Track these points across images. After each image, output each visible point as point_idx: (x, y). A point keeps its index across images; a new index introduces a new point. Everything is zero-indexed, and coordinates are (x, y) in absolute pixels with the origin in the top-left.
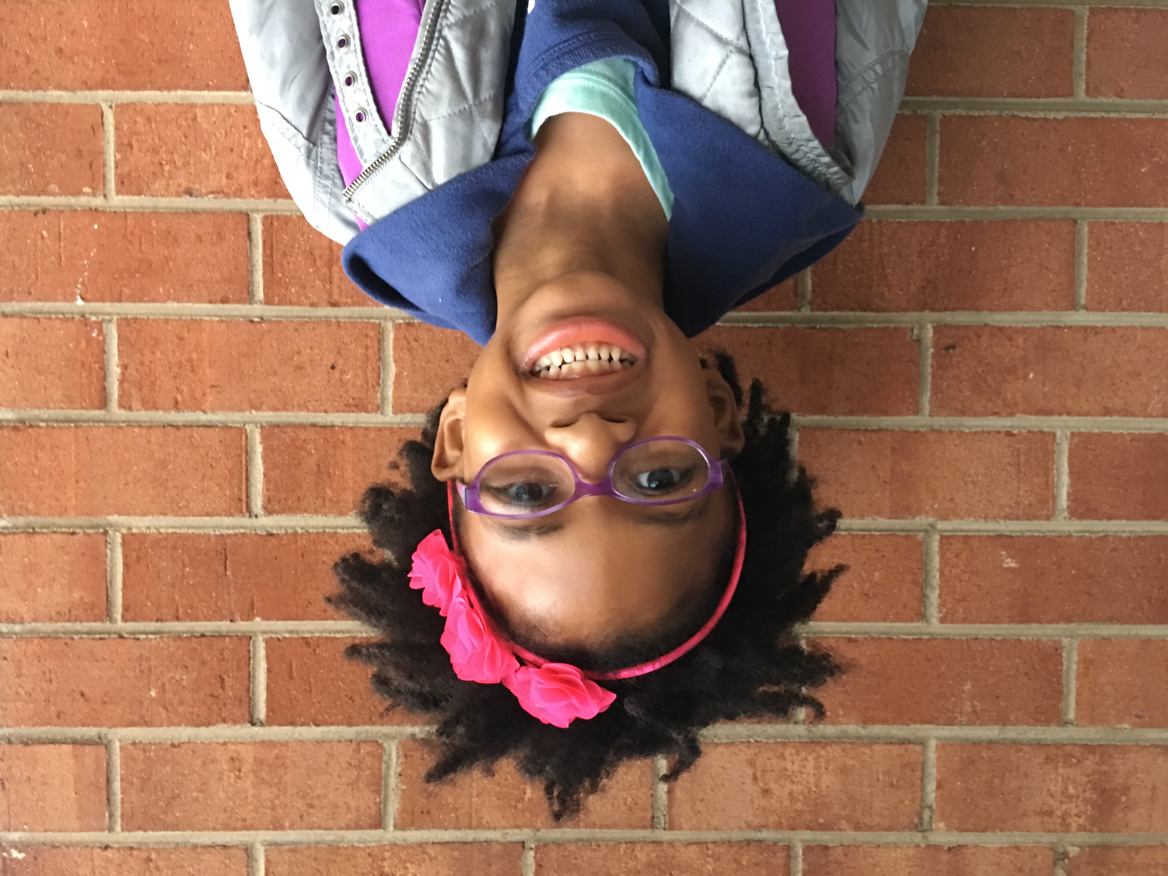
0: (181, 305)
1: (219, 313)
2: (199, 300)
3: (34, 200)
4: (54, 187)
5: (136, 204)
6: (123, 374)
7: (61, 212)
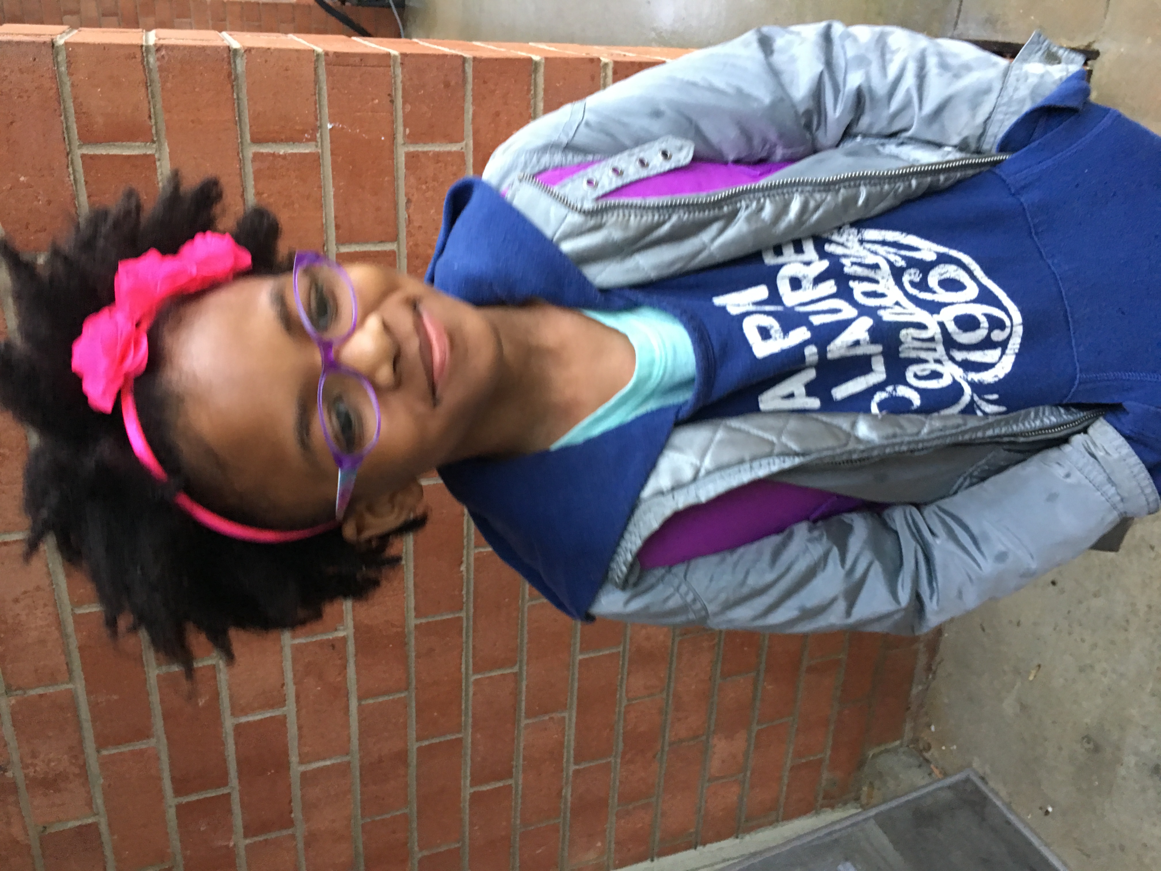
0: (332, 197)
1: (328, 222)
2: (336, 210)
3: (400, 93)
4: (408, 107)
5: (399, 165)
6: (280, 156)
7: (392, 114)
